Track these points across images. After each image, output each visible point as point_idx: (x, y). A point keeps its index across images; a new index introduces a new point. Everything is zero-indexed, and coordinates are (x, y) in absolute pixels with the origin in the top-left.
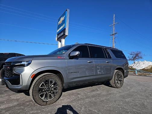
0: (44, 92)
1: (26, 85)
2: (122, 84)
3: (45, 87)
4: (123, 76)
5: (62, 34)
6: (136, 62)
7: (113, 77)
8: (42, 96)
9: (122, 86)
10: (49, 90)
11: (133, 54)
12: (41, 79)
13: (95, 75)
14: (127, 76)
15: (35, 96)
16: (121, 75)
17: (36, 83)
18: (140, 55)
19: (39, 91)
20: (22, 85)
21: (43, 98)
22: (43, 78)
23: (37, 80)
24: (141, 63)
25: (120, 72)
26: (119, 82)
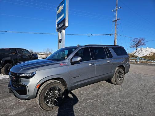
0: (49, 98)
1: (32, 95)
2: (122, 81)
3: (50, 94)
4: (123, 73)
5: (62, 24)
6: (138, 49)
7: (114, 75)
8: (48, 102)
9: (122, 83)
10: (54, 96)
11: (135, 40)
12: (46, 87)
13: (96, 77)
14: (127, 72)
15: (42, 104)
16: (122, 73)
17: (41, 92)
18: (143, 41)
19: (45, 98)
20: (29, 95)
21: (49, 104)
22: (47, 87)
23: (42, 89)
24: (144, 50)
25: (121, 69)
26: (120, 79)
